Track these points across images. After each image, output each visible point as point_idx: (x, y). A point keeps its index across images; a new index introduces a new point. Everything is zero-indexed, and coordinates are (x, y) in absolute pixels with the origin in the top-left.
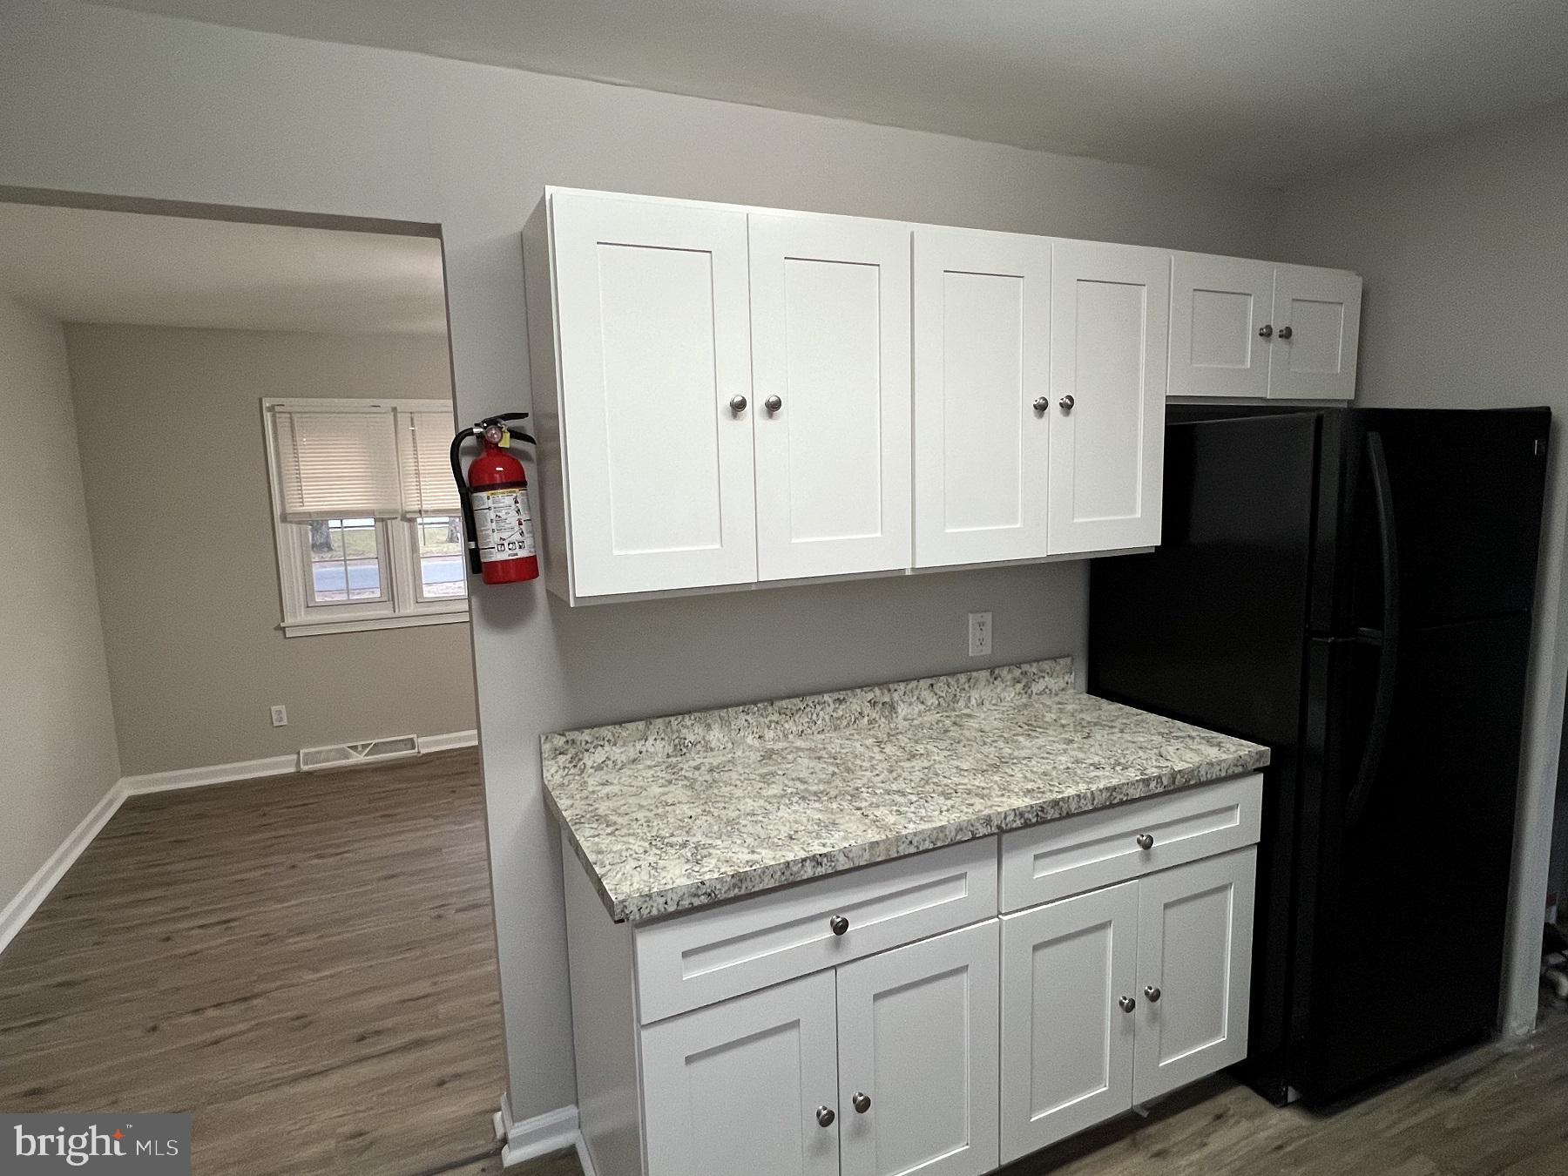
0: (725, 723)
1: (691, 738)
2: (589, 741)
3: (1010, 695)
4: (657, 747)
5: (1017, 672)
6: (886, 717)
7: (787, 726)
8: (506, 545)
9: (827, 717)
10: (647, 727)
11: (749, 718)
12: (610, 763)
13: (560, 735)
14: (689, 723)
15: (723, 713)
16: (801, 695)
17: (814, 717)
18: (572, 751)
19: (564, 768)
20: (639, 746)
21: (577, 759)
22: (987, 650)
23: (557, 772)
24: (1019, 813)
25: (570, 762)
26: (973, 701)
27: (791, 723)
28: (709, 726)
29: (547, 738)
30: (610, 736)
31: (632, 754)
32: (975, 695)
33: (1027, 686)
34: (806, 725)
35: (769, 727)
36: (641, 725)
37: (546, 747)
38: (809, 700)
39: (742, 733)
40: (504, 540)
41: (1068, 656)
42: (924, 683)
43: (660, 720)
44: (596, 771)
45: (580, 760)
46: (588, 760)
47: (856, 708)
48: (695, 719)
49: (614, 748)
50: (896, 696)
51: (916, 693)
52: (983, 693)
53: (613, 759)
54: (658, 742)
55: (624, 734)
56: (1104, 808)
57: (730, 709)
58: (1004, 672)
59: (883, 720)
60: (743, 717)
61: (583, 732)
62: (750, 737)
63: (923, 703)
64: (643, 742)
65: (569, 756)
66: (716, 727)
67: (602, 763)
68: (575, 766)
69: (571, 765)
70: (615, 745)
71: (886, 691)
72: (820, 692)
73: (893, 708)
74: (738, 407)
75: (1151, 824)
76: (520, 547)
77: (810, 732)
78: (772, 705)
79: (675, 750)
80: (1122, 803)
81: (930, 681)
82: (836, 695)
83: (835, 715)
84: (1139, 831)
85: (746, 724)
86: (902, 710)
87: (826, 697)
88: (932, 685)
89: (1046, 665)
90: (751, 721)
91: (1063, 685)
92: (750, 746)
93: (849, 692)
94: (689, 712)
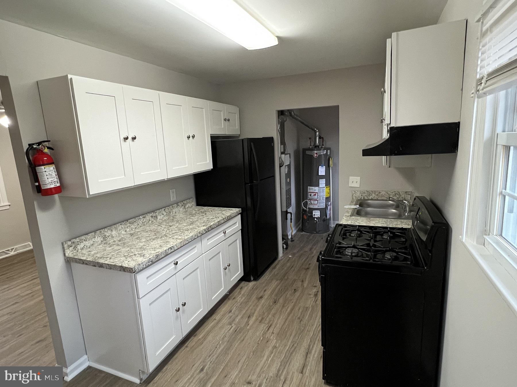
0: (116, 229)
1: (108, 235)
2: (79, 241)
3: (181, 209)
4: (98, 239)
5: (182, 203)
6: (155, 220)
7: (132, 227)
8: (53, 182)
9: (142, 222)
10: (95, 234)
11: (122, 226)
12: (85, 247)
13: (69, 241)
14: (106, 231)
15: (115, 226)
16: (134, 218)
17: (138, 223)
18: (74, 246)
19: (72, 251)
20: (93, 240)
21: (75, 248)
22: (175, 199)
23: (70, 253)
24: (205, 230)
25: (74, 249)
26: (174, 212)
27: (133, 225)
28: (112, 230)
29: (66, 242)
30: (84, 239)
31: (92, 242)
32: (174, 210)
33: (185, 207)
34: (137, 225)
35: (127, 228)
36: (93, 233)
37: (66, 246)
38: (137, 219)
39: (121, 231)
40: (52, 181)
41: (191, 198)
42: (163, 209)
43: (98, 231)
44: (81, 250)
45: (77, 247)
46: (79, 247)
47: (148, 218)
48: (108, 229)
49: (86, 242)
50: (157, 214)
51: (161, 212)
52: (176, 210)
53: (86, 245)
54: (98, 237)
55: (88, 237)
56: (218, 226)
57: (117, 225)
58: (180, 204)
59: (155, 221)
60: (121, 226)
61: (76, 239)
62: (123, 231)
63: (163, 215)
64: (94, 238)
65: (73, 247)
66: (114, 230)
67: (83, 247)
68: (75, 250)
69: (74, 250)
70: (86, 241)
71: (154, 213)
72: (139, 216)
73: (157, 217)
74: (126, 139)
75: (225, 228)
76: (57, 183)
77: (138, 227)
78: (127, 221)
79: (103, 239)
80: (221, 224)
81: (164, 209)
82: (143, 216)
83: (143, 221)
84: (223, 230)
85: (122, 228)
86: (159, 217)
87: (141, 217)
88: (165, 210)
89: (188, 201)
90: (123, 227)
91: (191, 205)
92: (124, 234)
93: (146, 215)
94: (105, 227)
